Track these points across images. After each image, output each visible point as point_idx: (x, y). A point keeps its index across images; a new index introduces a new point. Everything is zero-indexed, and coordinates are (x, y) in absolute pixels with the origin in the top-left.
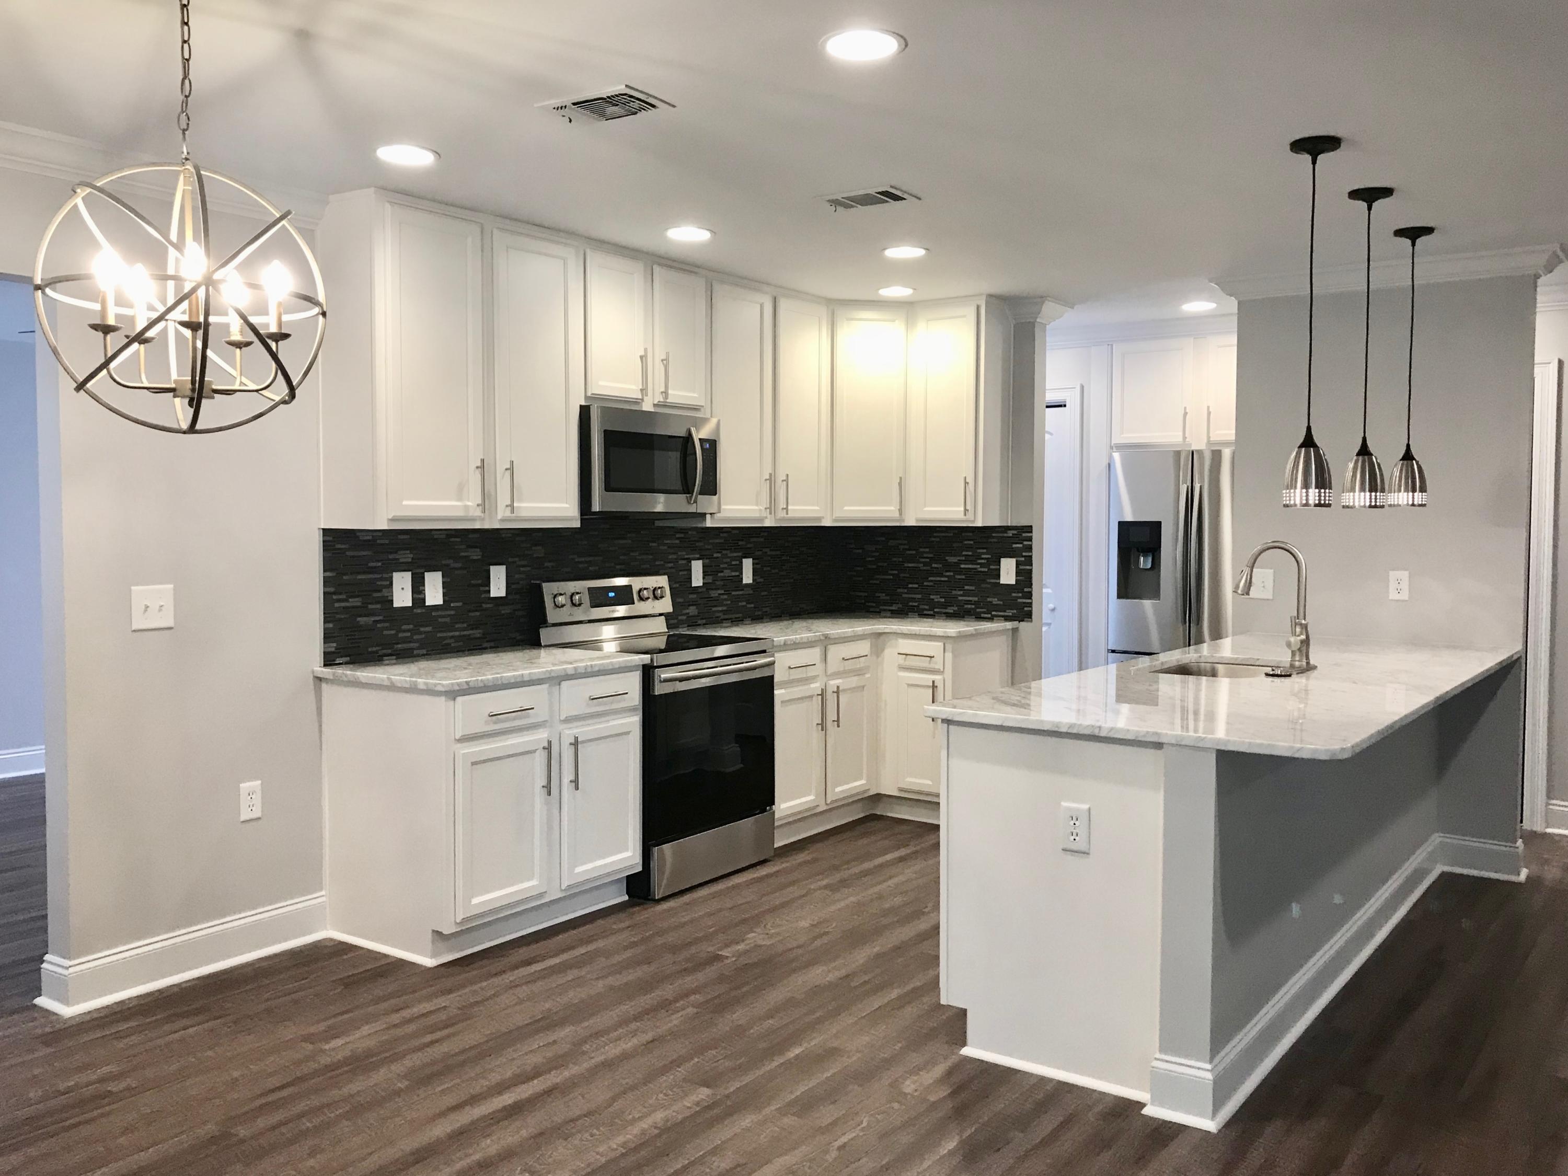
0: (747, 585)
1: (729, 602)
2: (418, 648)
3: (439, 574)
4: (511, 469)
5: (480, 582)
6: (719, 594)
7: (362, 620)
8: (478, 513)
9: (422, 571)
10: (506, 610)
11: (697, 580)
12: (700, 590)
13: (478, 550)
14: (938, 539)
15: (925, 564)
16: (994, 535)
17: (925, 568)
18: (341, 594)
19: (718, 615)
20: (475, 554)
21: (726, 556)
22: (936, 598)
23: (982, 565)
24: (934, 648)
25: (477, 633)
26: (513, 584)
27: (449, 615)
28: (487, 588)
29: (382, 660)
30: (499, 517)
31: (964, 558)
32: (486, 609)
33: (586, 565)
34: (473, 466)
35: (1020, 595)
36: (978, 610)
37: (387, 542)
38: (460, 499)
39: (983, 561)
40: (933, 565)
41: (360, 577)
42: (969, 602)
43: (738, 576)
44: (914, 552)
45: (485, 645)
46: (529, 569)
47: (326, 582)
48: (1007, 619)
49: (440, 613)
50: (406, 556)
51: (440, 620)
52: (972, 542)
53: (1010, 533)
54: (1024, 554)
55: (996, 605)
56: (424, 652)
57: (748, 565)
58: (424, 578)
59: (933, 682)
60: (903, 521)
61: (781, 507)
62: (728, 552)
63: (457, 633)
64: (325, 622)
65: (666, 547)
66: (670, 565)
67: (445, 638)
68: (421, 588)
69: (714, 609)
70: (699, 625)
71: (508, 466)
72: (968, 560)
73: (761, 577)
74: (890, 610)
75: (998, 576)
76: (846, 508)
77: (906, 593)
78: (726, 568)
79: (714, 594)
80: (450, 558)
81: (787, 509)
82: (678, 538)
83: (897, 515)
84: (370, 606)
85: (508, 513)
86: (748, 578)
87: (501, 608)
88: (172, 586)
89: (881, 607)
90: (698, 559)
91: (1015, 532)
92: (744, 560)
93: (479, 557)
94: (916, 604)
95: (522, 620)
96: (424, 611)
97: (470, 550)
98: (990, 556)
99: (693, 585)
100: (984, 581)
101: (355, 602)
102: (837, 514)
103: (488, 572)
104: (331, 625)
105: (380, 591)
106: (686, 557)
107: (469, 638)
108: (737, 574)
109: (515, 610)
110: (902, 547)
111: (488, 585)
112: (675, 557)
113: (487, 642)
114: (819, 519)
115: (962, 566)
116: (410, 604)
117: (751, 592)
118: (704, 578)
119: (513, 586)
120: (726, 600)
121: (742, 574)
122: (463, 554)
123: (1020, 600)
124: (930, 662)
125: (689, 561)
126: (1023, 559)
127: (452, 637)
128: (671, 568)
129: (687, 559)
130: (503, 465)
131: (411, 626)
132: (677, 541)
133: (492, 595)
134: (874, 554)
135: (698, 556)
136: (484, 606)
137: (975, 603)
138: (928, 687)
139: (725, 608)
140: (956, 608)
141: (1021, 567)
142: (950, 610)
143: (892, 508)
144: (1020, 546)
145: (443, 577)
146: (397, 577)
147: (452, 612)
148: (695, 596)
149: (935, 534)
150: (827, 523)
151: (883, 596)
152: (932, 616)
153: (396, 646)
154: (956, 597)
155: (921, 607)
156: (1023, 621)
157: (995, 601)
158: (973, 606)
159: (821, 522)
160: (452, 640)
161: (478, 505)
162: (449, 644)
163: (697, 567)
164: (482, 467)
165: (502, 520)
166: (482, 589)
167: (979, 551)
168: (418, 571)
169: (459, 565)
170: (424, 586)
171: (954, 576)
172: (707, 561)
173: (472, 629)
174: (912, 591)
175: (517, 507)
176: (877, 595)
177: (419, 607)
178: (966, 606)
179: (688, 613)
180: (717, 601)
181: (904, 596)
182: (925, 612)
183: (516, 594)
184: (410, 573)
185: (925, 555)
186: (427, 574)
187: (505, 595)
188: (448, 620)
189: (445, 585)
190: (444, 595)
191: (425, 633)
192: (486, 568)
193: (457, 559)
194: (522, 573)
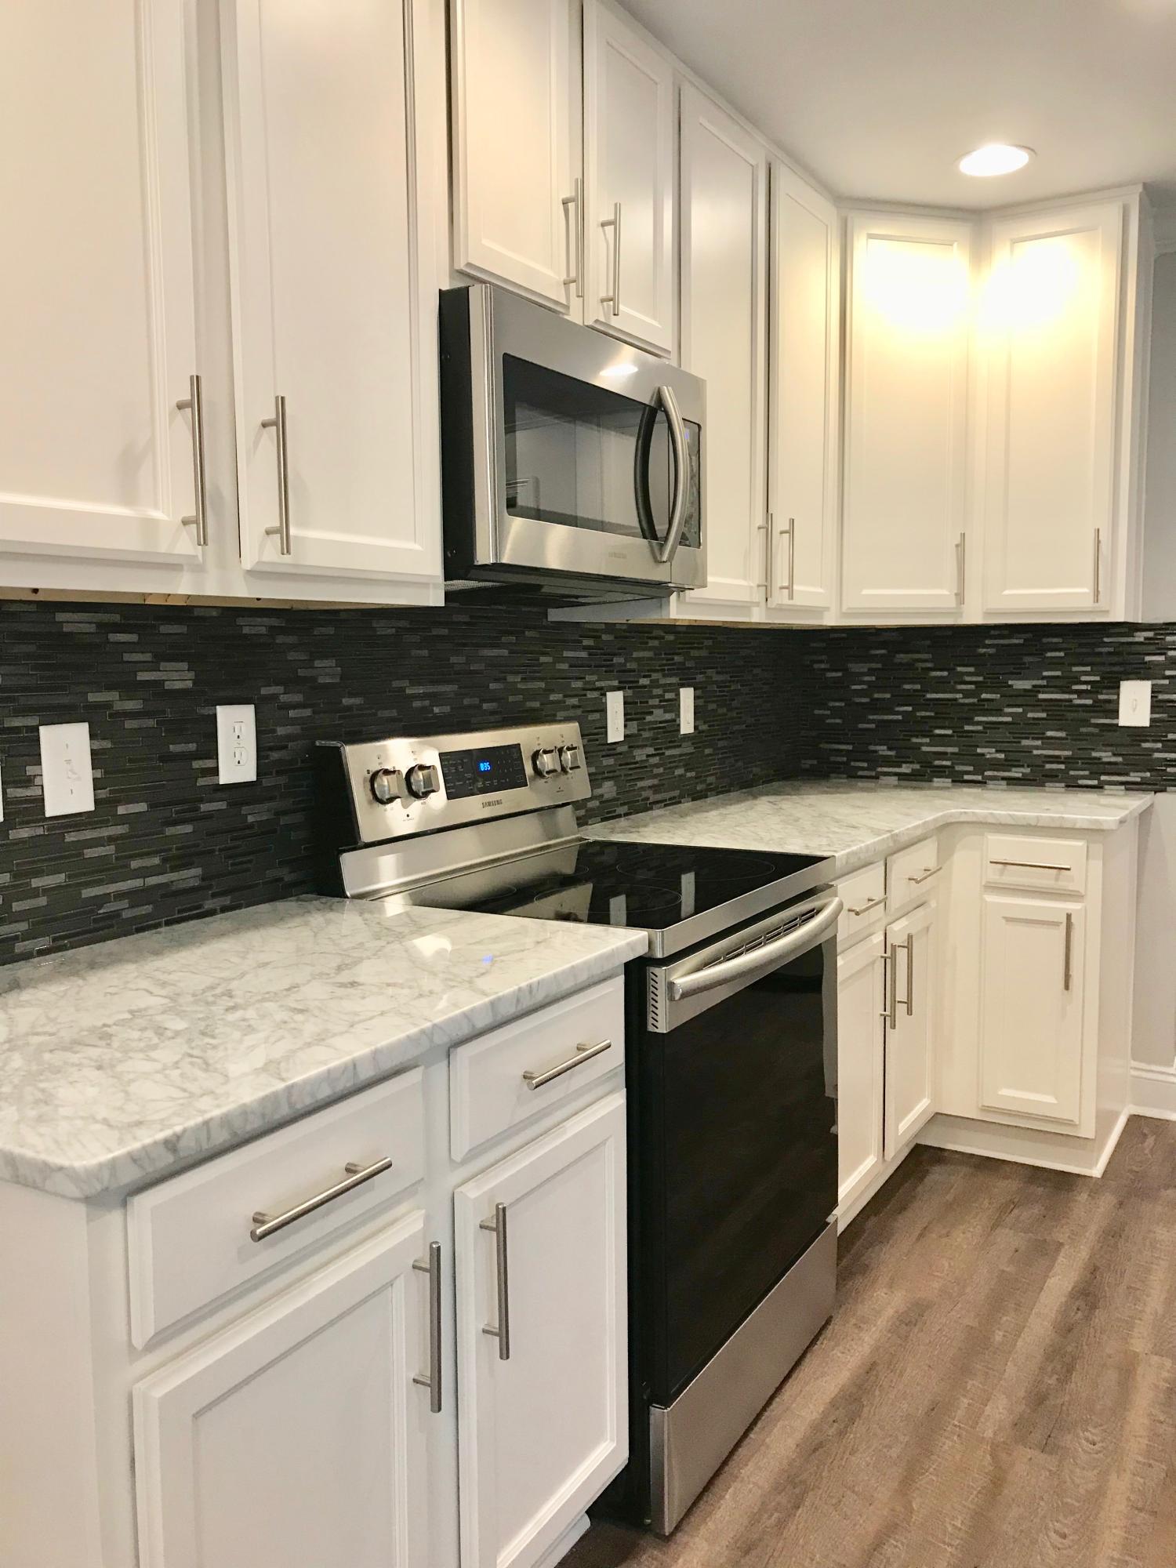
0: (687, 737)
1: (661, 770)
2: (26, 936)
3: (83, 729)
4: (279, 423)
5: (192, 747)
6: (648, 756)
8: (185, 545)
9: (31, 721)
10: (254, 815)
11: (616, 731)
12: (619, 749)
13: (185, 666)
14: (991, 651)
15: (967, 694)
16: (1106, 640)
17: (967, 701)
19: (644, 794)
20: (178, 677)
21: (656, 684)
22: (990, 752)
23: (1080, 694)
24: (1066, 851)
25: (189, 876)
26: (271, 749)
27: (111, 840)
28: (209, 764)
30: (248, 563)
31: (1044, 682)
32: (209, 816)
33: (427, 703)
34: (164, 404)
35: (1159, 745)
36: (1072, 773)
38: (127, 493)
39: (1084, 687)
40: (984, 696)
42: (1056, 759)
43: (674, 720)
44: (945, 674)
45: (209, 905)
46: (308, 712)
48: (1130, 787)
49: (88, 835)
51: (89, 853)
52: (1062, 654)
53: (1140, 637)
54: (1168, 673)
55: (1110, 763)
56: (44, 942)
57: (687, 697)
58: (37, 741)
59: (1069, 916)
60: (960, 614)
61: (779, 585)
62: (658, 675)
63: (137, 883)
65: (566, 666)
66: (574, 701)
67: (105, 898)
68: (31, 770)
69: (640, 784)
70: (619, 816)
71: (271, 416)
72: (1053, 685)
73: (705, 723)
74: (896, 774)
75: (1115, 713)
76: (865, 592)
77: (928, 745)
78: (656, 707)
79: (640, 755)
80: (109, 688)
81: (790, 588)
82: (585, 648)
83: (952, 603)
85: (271, 553)
86: (687, 724)
87: (245, 810)
89: (879, 769)
90: (618, 689)
91: (1150, 634)
92: (682, 690)
93: (190, 684)
94: (948, 763)
95: (293, 836)
96: (40, 831)
97: (163, 665)
98: (1098, 678)
99: (610, 739)
100: (1086, 722)
102: (852, 602)
103: (213, 718)
106: (598, 684)
107: (167, 893)
108: (668, 716)
109: (278, 814)
110: (920, 665)
111: (213, 754)
112: (581, 684)
113: (214, 896)
114: (819, 611)
115: (1041, 696)
117: (691, 750)
118: (625, 726)
119: (275, 755)
120: (656, 766)
121: (679, 716)
122: (142, 676)
123: (1157, 755)
124: (1057, 879)
125: (603, 692)
126: (1166, 682)
127: (120, 896)
128: (574, 707)
129: (601, 689)
130: (254, 408)
131: (5, 879)
132: (584, 654)
133: (224, 779)
134: (866, 678)
135: (616, 683)
136: (204, 807)
137: (1066, 760)
138: (1056, 924)
139: (656, 782)
140: (1028, 770)
141: (1161, 697)
142: (1016, 773)
143: (945, 592)
144: (1162, 658)
145: (92, 736)
147: (122, 830)
148: (611, 761)
149: (987, 642)
150: (830, 620)
151: (883, 750)
152: (982, 783)
154: (1028, 751)
155: (958, 768)
156: (1164, 791)
157: (1106, 756)
158: (1062, 767)
159: (821, 618)
160: (125, 903)
161: (185, 522)
162: (116, 915)
163: (615, 702)
164: (194, 404)
165: (253, 574)
166: (196, 764)
167: (1075, 669)
168: (15, 724)
169: (135, 705)
170: (38, 762)
171: (1025, 713)
172: (630, 692)
173: (174, 869)
174: (943, 740)
175: (295, 537)
176: (872, 748)
177: (26, 823)
178: (1048, 766)
179: (602, 796)
180: (642, 770)
181: (924, 749)
182: (966, 777)
183: (278, 773)
185: (968, 679)
186: (45, 732)
187: (253, 778)
188: (109, 850)
189: (97, 758)
190: (97, 784)
191: (46, 891)
192: (206, 711)
193: (130, 687)
194: (293, 722)
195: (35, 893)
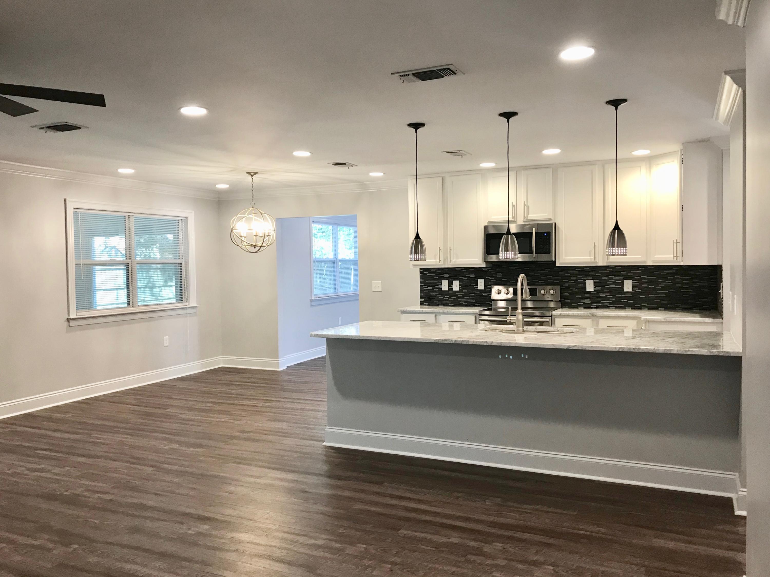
0: (628, 292)
1: (614, 299)
2: (450, 303)
3: (459, 281)
4: (451, 249)
5: (474, 284)
6: (606, 295)
7: (432, 293)
8: (441, 263)
9: (452, 280)
10: (485, 294)
11: (590, 288)
12: (592, 293)
13: (474, 275)
18: (425, 285)
19: (605, 304)
20: (472, 276)
21: (612, 279)
25: (473, 300)
26: (487, 285)
28: (477, 287)
29: (438, 306)
30: (449, 264)
32: (476, 293)
37: (440, 271)
38: (435, 259)
41: (431, 281)
43: (622, 288)
46: (495, 281)
47: (421, 282)
49: (459, 293)
50: (447, 276)
51: (459, 295)
56: (453, 304)
57: (628, 283)
62: (613, 277)
63: (466, 300)
64: (420, 293)
65: (569, 274)
66: (571, 281)
67: (461, 301)
69: (603, 302)
70: (592, 308)
73: (639, 289)
78: (611, 284)
79: (602, 295)
80: (462, 277)
84: (435, 290)
86: (628, 289)
87: (483, 293)
88: (381, 282)
92: (626, 281)
93: (474, 277)
96: (453, 292)
97: (470, 274)
99: (587, 290)
101: (430, 288)
103: (478, 281)
104: (422, 294)
105: (438, 285)
107: (470, 302)
108: (620, 286)
109: (489, 294)
111: (477, 285)
112: (575, 278)
113: (477, 304)
114: (645, 262)
116: (447, 290)
117: (631, 295)
118: (594, 288)
120: (612, 298)
121: (624, 287)
122: (467, 275)
125: (585, 280)
127: (463, 301)
128: (573, 283)
129: (583, 279)
131: (448, 297)
132: (577, 272)
133: (479, 289)
135: (591, 278)
136: (474, 292)
139: (611, 302)
145: (460, 282)
146: (443, 281)
147: (463, 293)
148: (589, 295)
150: (650, 263)
153: (443, 302)
159: (646, 263)
161: (440, 261)
162: (462, 303)
163: (590, 283)
164: (441, 249)
166: (475, 287)
168: (450, 280)
169: (466, 279)
170: (453, 284)
172: (598, 281)
173: (471, 300)
175: (455, 261)
177: (451, 291)
179: (584, 302)
180: (605, 298)
183: (488, 289)
184: (447, 281)
186: (454, 281)
187: (483, 289)
188: (462, 295)
189: (460, 285)
190: (460, 288)
191: (453, 299)
192: (476, 280)
193: (465, 277)
194: (492, 282)
195: (452, 299)
